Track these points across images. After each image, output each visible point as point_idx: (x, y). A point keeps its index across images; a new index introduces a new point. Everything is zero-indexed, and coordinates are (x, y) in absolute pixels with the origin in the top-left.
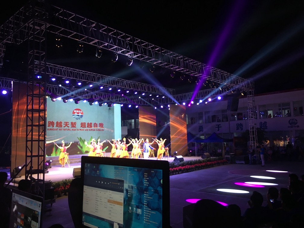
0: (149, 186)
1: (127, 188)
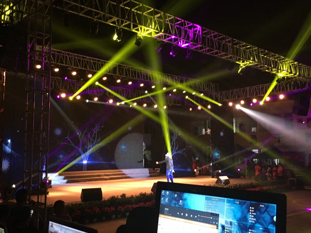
0: (256, 223)
1: (224, 224)
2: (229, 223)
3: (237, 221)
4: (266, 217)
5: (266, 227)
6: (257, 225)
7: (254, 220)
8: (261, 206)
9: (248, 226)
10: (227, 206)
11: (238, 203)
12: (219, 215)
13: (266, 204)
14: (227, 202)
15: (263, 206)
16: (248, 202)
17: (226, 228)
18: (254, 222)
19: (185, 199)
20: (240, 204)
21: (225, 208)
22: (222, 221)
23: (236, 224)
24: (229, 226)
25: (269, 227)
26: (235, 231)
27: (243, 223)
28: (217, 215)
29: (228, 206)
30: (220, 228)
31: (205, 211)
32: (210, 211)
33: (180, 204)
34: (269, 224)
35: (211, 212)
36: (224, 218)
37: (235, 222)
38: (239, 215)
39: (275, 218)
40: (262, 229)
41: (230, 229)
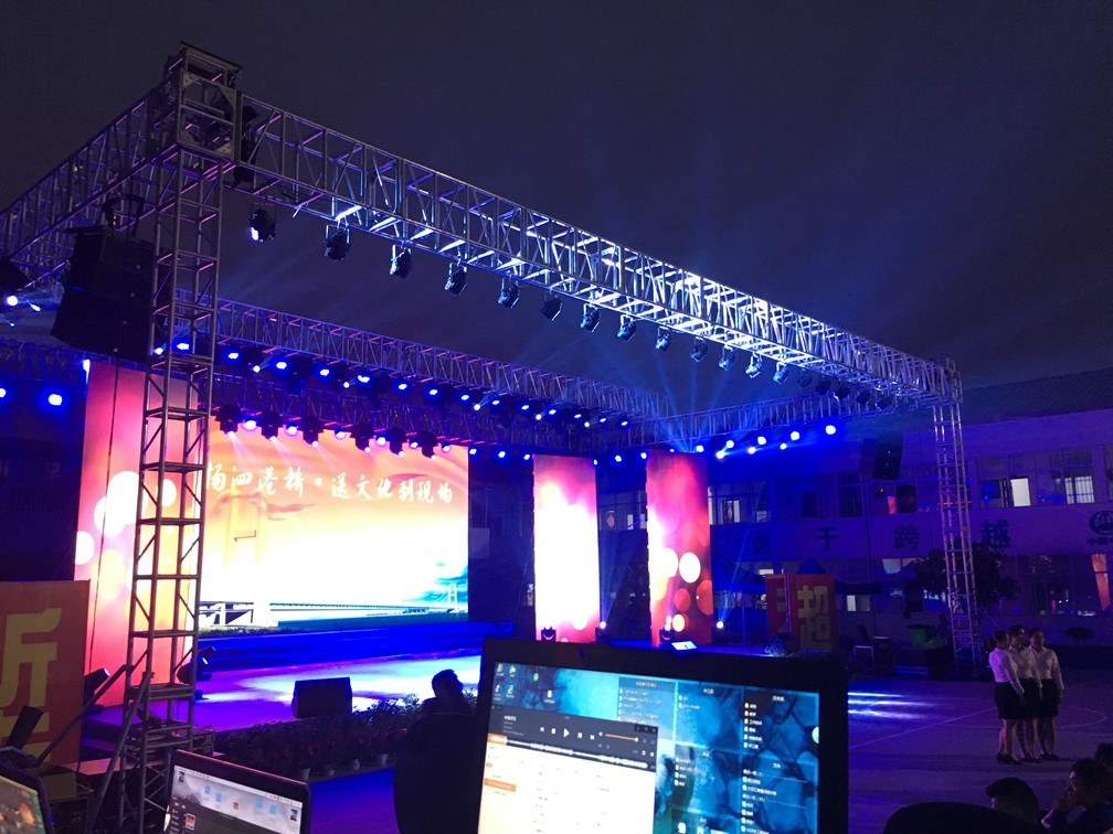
0: (762, 750)
1: (671, 754)
2: (687, 751)
3: (711, 744)
4: (791, 729)
5: (791, 760)
6: (767, 756)
7: (756, 743)
8: (775, 698)
9: (740, 760)
10: (679, 701)
11: (712, 691)
12: (657, 728)
13: (790, 693)
14: (679, 691)
15: (782, 699)
16: (739, 689)
17: (677, 768)
18: (757, 747)
19: (563, 688)
20: (717, 694)
21: (676, 709)
22: (666, 747)
23: (706, 754)
24: (688, 761)
25: (799, 762)
26: (704, 774)
27: (727, 750)
28: (652, 732)
29: (682, 702)
30: (661, 767)
31: (619, 719)
32: (632, 720)
33: (547, 701)
34: (801, 751)
35: (634, 721)
36: (671, 738)
37: (702, 748)
38: (714, 728)
39: (816, 734)
40: (779, 766)
41: (690, 769)
